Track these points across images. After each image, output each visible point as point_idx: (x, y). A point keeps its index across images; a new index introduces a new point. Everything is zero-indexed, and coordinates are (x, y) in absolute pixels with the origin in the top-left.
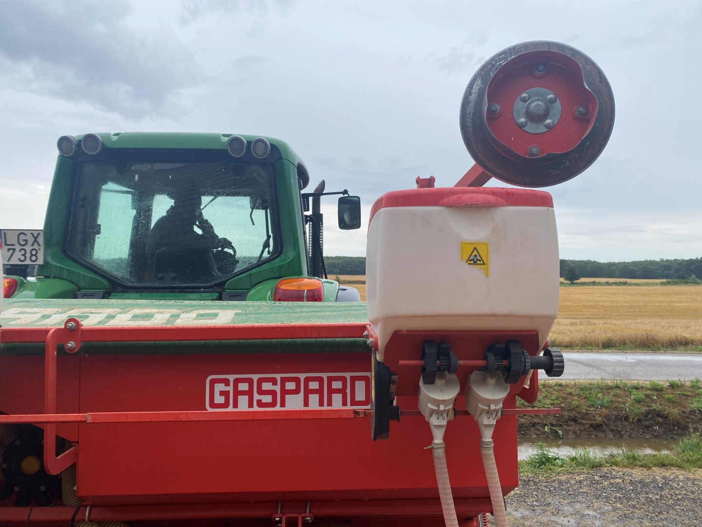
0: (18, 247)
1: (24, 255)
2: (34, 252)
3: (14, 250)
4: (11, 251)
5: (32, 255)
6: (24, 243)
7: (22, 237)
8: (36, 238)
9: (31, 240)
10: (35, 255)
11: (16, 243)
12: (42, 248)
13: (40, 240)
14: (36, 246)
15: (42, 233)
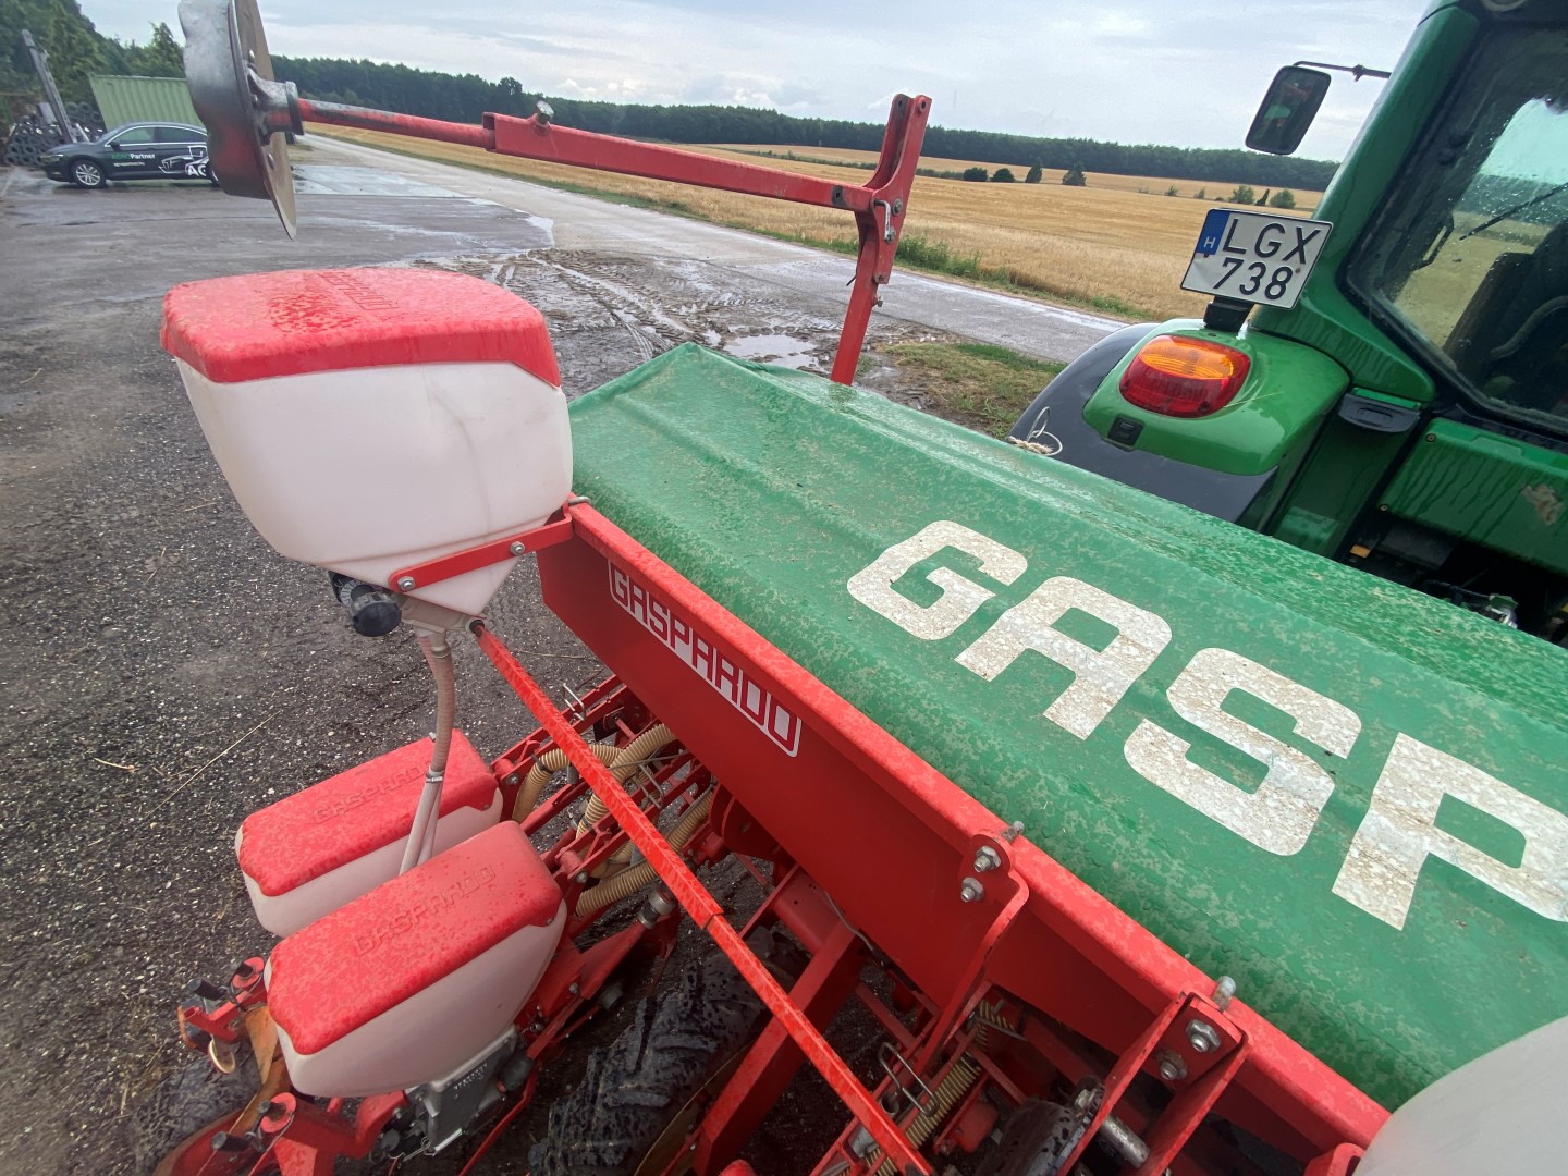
0: (1249, 259)
1: (1256, 280)
2: (1282, 277)
3: (1239, 263)
4: (1231, 266)
5: (1275, 282)
6: (1268, 250)
8: (1302, 243)
9: (1289, 242)
10: (1283, 285)
11: (1250, 249)
12: (1306, 269)
13: (1312, 250)
14: (1293, 264)
15: (1324, 231)
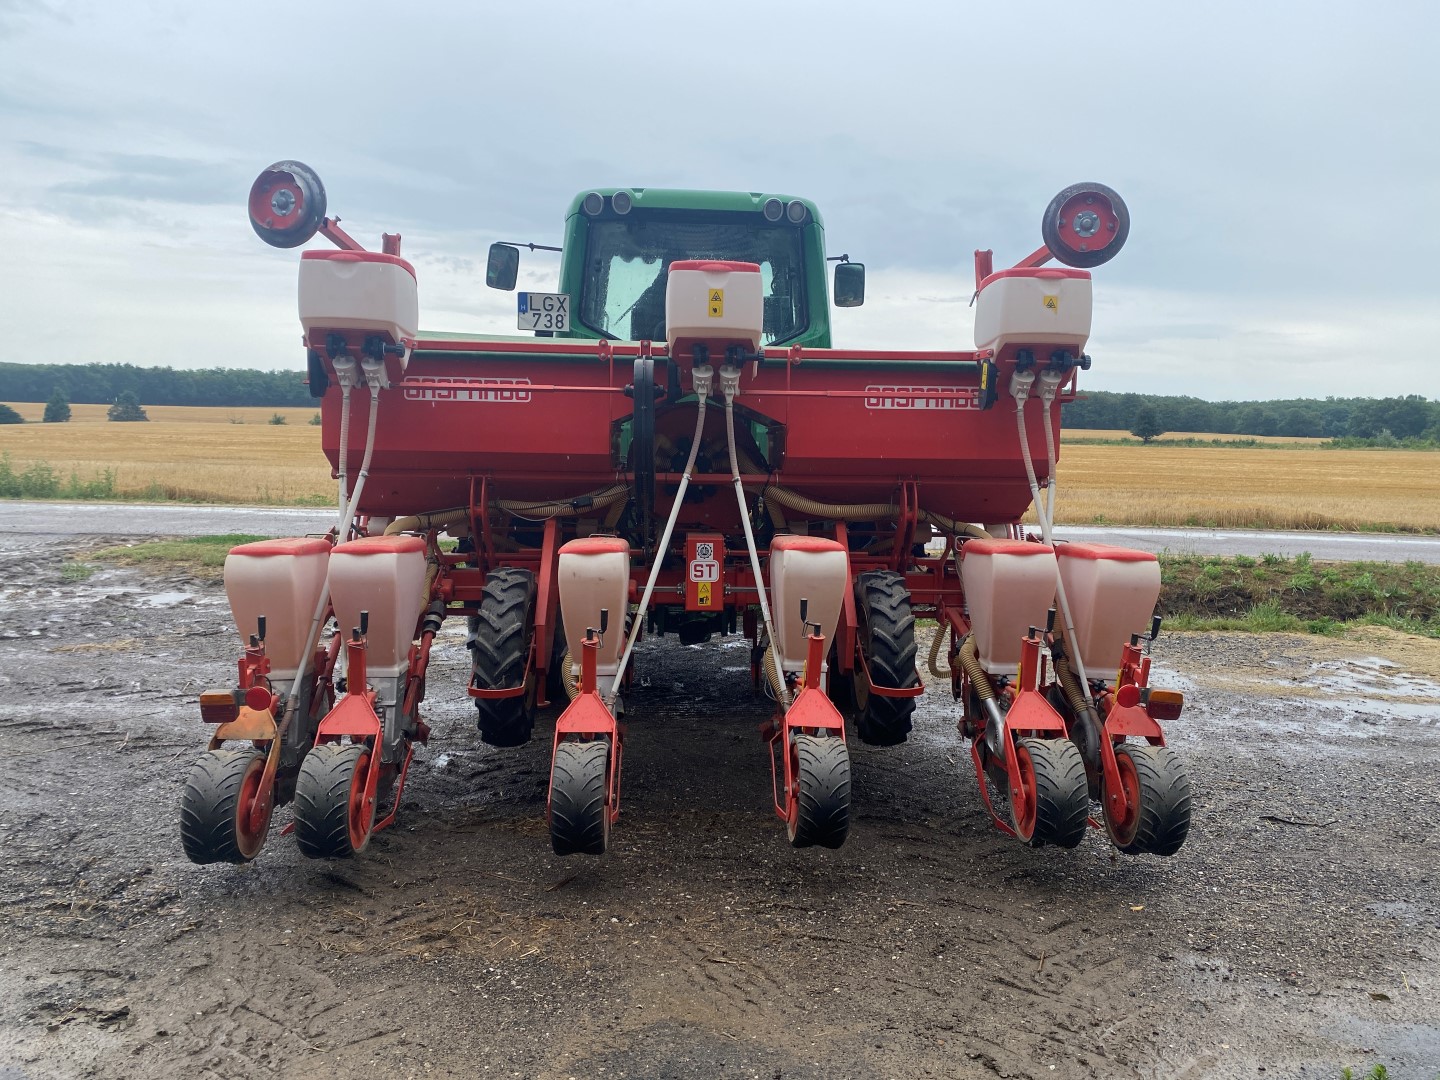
0: (544, 313)
1: (550, 321)
2: (560, 318)
3: (540, 315)
4: (537, 316)
5: (558, 321)
6: (550, 308)
7: (548, 302)
8: (562, 303)
9: (557, 305)
10: (561, 321)
11: (542, 308)
12: (568, 314)
13: (566, 305)
14: (562, 312)
15: (568, 298)
